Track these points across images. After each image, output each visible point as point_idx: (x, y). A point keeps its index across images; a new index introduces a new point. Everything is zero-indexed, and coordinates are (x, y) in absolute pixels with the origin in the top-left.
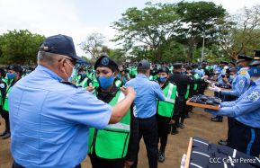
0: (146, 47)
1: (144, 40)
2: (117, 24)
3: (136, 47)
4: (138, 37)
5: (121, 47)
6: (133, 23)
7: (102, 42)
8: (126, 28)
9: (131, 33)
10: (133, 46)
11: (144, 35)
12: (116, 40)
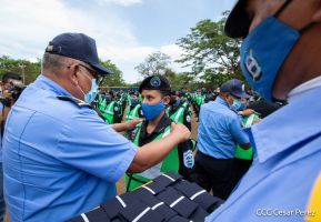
0: (222, 70)
1: (220, 60)
2: (185, 41)
3: (209, 70)
4: (211, 56)
5: (189, 70)
6: (206, 40)
7: (165, 64)
8: (197, 45)
9: (202, 52)
10: (206, 68)
11: (220, 54)
12: (183, 61)
